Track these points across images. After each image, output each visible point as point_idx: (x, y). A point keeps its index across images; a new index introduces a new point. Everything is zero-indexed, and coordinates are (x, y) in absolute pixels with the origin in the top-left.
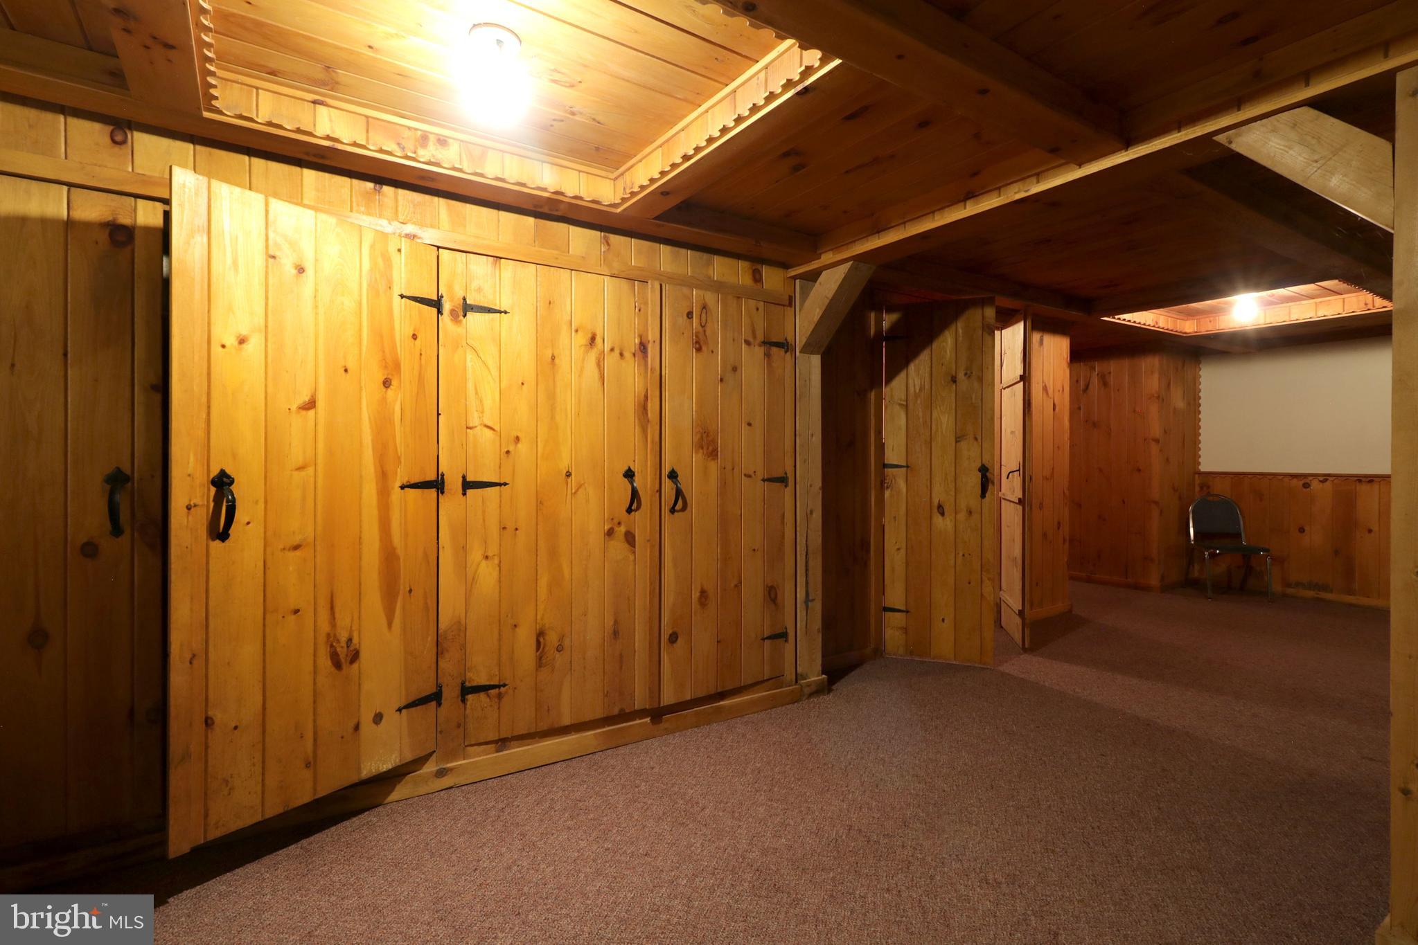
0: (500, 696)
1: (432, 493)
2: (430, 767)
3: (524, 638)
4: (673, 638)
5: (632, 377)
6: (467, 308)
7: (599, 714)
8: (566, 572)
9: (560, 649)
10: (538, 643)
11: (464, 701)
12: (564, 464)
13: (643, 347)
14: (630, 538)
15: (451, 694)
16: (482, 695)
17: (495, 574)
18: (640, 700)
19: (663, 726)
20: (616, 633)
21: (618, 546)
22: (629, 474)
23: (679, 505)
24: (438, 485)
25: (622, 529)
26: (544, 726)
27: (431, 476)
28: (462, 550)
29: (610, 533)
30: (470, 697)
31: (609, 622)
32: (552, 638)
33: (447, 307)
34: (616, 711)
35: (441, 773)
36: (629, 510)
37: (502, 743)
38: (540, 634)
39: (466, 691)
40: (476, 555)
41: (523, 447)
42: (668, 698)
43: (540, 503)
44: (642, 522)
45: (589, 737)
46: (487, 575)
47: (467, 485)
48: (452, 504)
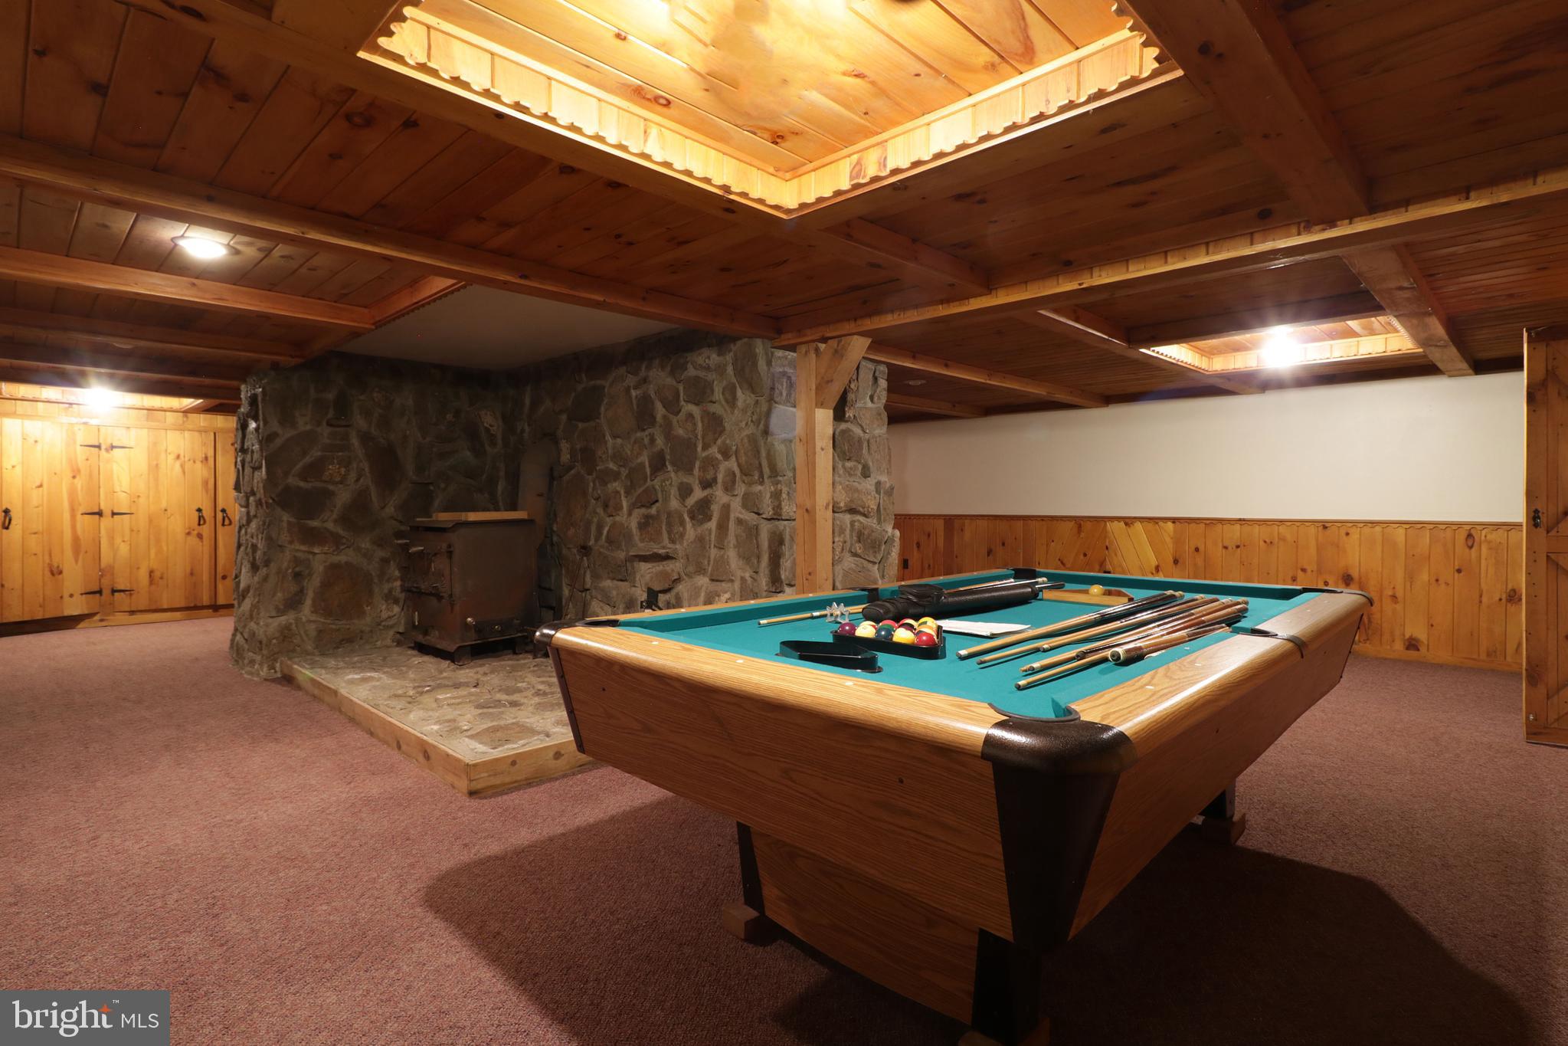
0: (131, 595)
1: (97, 516)
2: (97, 618)
3: (143, 575)
4: (224, 577)
5: (201, 471)
6: (113, 447)
7: (183, 604)
8: (165, 548)
9: (161, 578)
10: (150, 576)
11: (113, 595)
12: (164, 505)
13: (206, 458)
14: (200, 536)
15: (106, 592)
16: (122, 594)
17: (128, 548)
18: (206, 600)
19: (219, 613)
20: (192, 574)
21: (193, 540)
22: (199, 510)
23: (227, 522)
24: (100, 514)
25: (196, 532)
26: (154, 607)
27: (96, 510)
28: (111, 539)
29: (189, 534)
30: (116, 594)
31: (188, 571)
32: (157, 574)
33: (103, 447)
34: (192, 605)
35: (102, 620)
36: (199, 525)
37: (132, 612)
38: (151, 572)
39: (114, 591)
40: (118, 540)
41: (142, 500)
42: (221, 601)
43: (151, 521)
44: (206, 530)
45: (178, 614)
46: (124, 549)
47: (114, 514)
48: (106, 522)
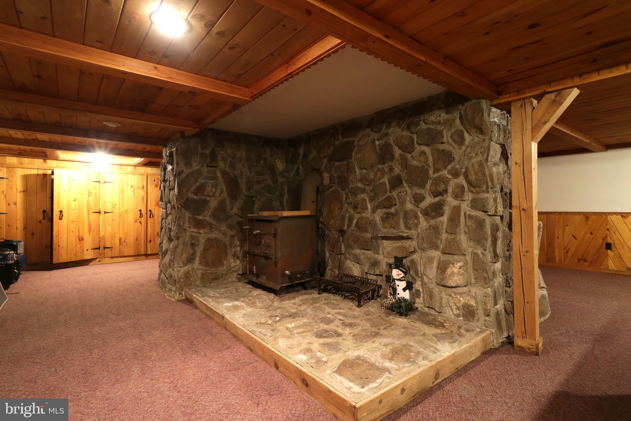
0: (112, 249)
1: (98, 214)
2: (98, 260)
3: (117, 240)
4: (150, 241)
5: (141, 193)
6: (105, 182)
7: (133, 254)
8: (126, 228)
9: (124, 242)
10: (120, 241)
11: (104, 249)
12: (126, 208)
13: (143, 187)
14: (140, 222)
15: (102, 248)
16: (108, 249)
17: (111, 228)
18: (143, 253)
19: (148, 258)
20: (137, 240)
21: (138, 224)
22: (140, 211)
23: (152, 216)
24: (99, 212)
25: (139, 221)
26: (121, 255)
27: (98, 211)
28: (104, 224)
29: (136, 221)
30: (106, 249)
31: (136, 238)
32: (123, 240)
33: (101, 182)
34: (137, 254)
35: (100, 261)
36: (140, 217)
37: (112, 258)
38: (120, 239)
39: (105, 248)
40: (107, 224)
41: (117, 206)
42: (149, 252)
43: (120, 216)
44: (143, 220)
45: (131, 258)
46: (109, 228)
47: (105, 213)
48: (102, 216)
